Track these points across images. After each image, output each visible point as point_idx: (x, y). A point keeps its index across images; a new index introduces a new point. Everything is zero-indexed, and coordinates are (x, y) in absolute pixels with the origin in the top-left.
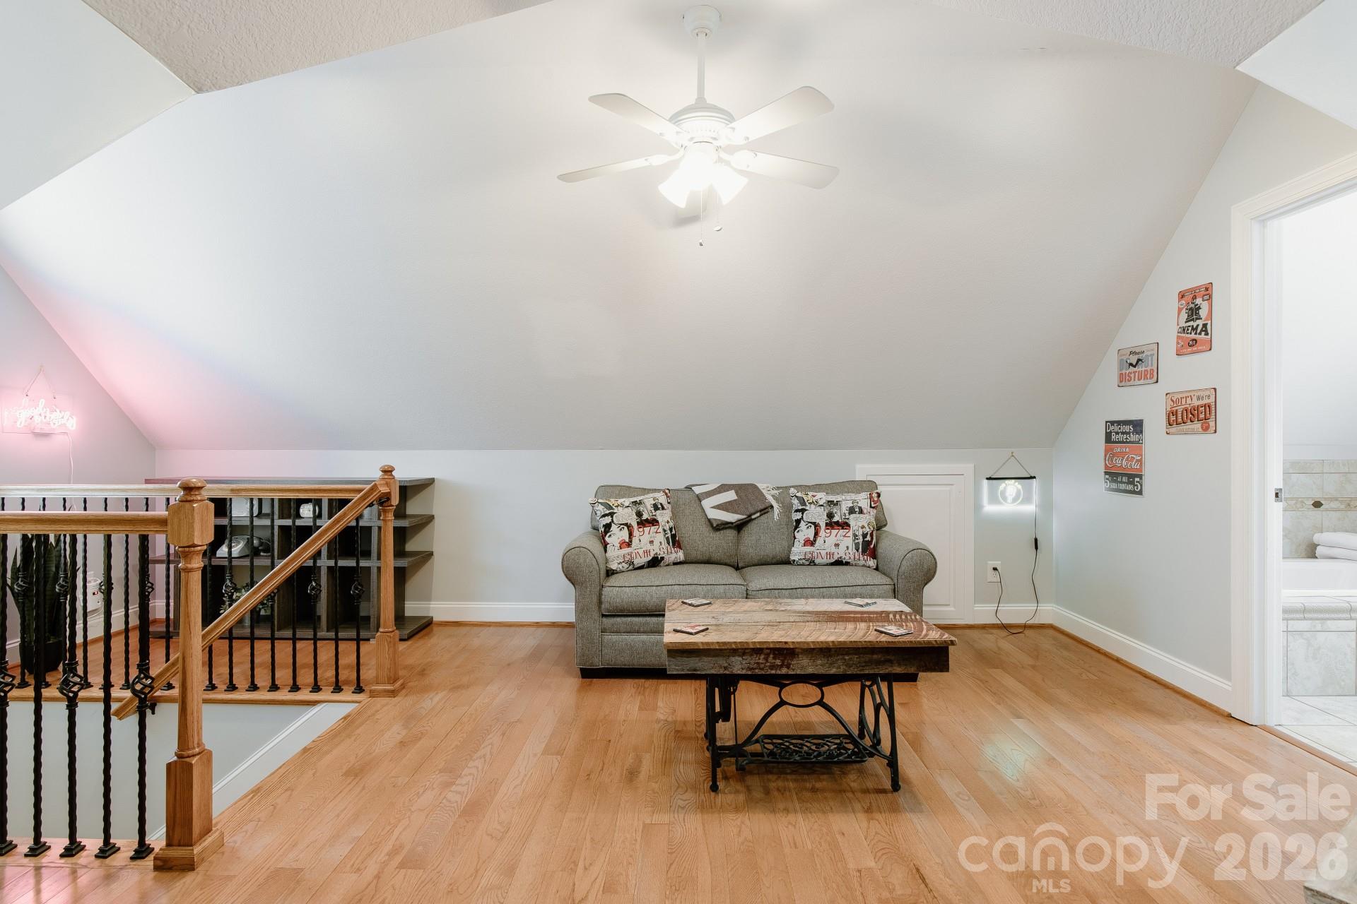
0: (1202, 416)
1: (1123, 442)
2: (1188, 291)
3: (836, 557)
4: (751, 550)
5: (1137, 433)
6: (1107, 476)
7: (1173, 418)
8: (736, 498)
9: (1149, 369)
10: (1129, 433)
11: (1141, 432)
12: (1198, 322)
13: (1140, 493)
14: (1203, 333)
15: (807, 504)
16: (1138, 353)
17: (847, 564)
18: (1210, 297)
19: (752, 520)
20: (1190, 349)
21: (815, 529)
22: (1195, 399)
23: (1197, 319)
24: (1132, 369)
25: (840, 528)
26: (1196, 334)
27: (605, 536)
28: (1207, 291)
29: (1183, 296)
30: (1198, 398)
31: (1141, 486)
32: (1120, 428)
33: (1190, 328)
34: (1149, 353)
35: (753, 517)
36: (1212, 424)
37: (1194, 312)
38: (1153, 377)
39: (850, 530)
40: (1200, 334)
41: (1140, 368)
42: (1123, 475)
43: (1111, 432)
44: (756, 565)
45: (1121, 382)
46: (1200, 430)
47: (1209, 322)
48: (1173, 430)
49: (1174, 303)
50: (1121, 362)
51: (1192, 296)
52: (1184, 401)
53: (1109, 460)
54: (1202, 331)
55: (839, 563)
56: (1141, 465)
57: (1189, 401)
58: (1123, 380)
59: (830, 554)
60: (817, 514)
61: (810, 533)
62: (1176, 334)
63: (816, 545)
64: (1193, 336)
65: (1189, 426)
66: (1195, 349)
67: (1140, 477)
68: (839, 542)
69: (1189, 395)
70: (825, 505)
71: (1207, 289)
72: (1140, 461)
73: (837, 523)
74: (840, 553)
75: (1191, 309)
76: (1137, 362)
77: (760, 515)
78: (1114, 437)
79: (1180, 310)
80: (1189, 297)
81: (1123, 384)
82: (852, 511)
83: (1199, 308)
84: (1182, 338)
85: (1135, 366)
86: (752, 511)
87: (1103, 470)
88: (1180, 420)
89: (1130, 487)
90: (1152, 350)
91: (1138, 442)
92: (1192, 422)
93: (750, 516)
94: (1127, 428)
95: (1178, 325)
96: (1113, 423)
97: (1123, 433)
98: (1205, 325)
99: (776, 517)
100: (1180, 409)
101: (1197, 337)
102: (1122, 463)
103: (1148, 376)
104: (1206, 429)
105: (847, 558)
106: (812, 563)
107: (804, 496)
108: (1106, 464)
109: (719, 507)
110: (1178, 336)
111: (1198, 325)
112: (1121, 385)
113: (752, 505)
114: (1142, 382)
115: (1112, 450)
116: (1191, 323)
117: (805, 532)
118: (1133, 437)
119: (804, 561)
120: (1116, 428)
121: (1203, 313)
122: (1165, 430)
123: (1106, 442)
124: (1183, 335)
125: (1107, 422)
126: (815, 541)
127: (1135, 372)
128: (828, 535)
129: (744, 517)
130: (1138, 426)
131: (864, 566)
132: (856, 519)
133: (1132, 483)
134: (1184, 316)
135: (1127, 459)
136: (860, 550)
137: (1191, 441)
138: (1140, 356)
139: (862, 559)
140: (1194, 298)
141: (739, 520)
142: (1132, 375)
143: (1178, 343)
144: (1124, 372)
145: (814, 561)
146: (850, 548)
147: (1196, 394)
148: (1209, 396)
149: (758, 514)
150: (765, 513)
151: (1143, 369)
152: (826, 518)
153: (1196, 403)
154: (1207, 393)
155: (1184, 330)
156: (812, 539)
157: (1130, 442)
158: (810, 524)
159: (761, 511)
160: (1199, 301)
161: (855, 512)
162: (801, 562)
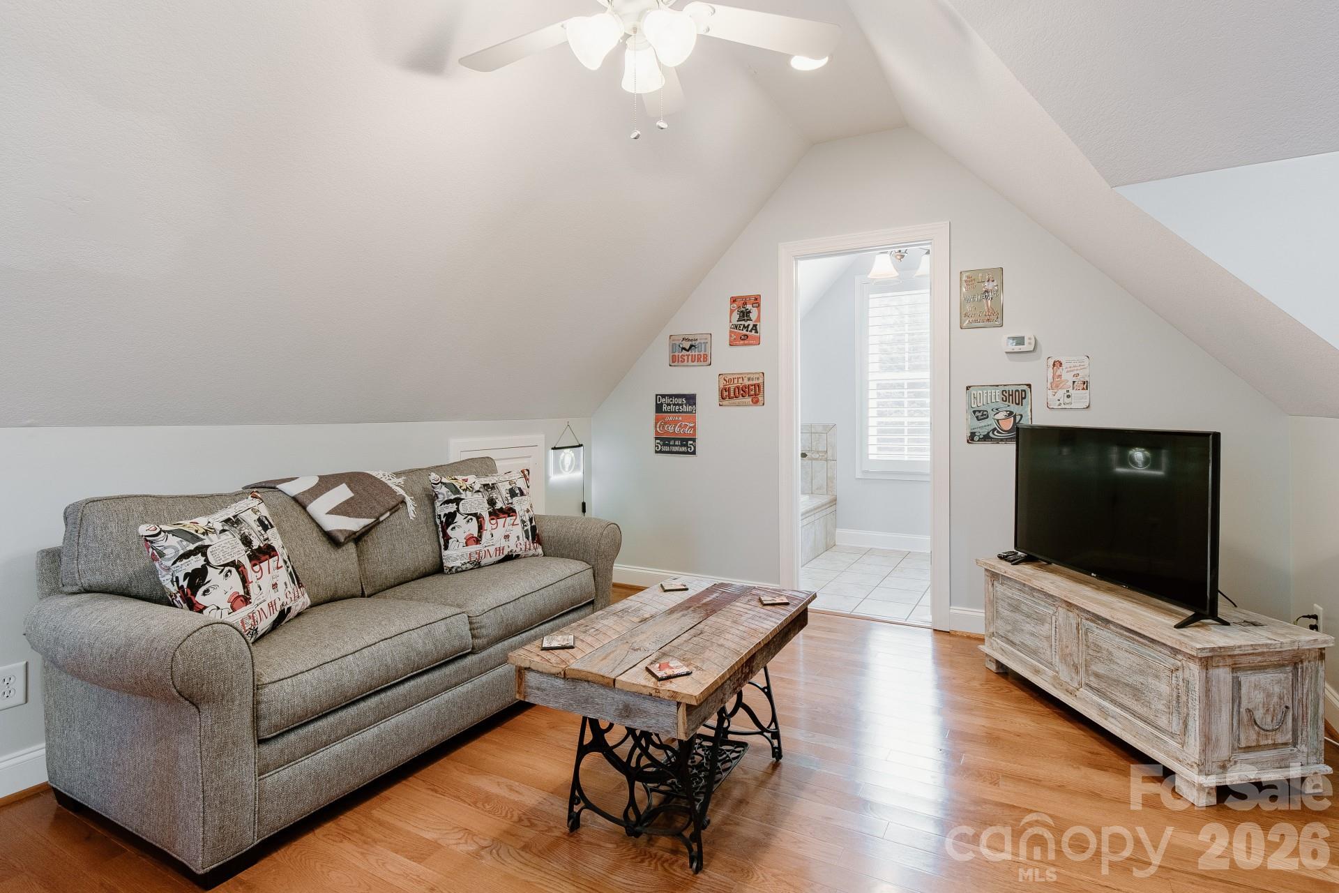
0: (753, 393)
1: (675, 412)
2: (742, 298)
3: (506, 553)
4: (384, 567)
5: (690, 405)
6: (658, 441)
7: (726, 394)
8: (351, 494)
9: (702, 353)
10: (682, 405)
11: (695, 404)
12: (749, 322)
13: (694, 453)
14: (754, 331)
15: (461, 491)
16: (692, 340)
17: (518, 556)
18: (759, 305)
19: (379, 523)
20: (742, 342)
21: (478, 522)
22: (746, 380)
23: (747, 320)
24: (684, 352)
25: (507, 515)
26: (747, 331)
27: (194, 594)
28: (756, 301)
29: (734, 301)
30: (749, 379)
31: (695, 447)
32: (671, 401)
33: (742, 326)
34: (702, 341)
35: (381, 519)
36: (761, 399)
37: (745, 315)
38: (705, 359)
39: (516, 516)
40: (751, 331)
41: (693, 353)
42: (675, 439)
43: (662, 404)
44: (395, 586)
45: (673, 362)
46: (751, 403)
47: (758, 324)
48: (725, 403)
49: (727, 306)
50: (673, 347)
51: (743, 302)
52: (736, 381)
53: (660, 427)
54: (752, 329)
55: (509, 558)
56: (695, 430)
57: (740, 381)
58: (674, 360)
59: (500, 550)
60: (475, 503)
61: (473, 528)
62: (728, 329)
63: (482, 542)
64: (744, 332)
65: (741, 400)
66: (746, 342)
67: (694, 440)
68: (508, 533)
69: (741, 376)
70: (481, 490)
71: (756, 299)
72: (694, 427)
73: (501, 510)
74: (512, 546)
75: (742, 312)
76: (690, 348)
77: (391, 515)
78: (664, 408)
79: (732, 312)
80: (740, 303)
81: (676, 364)
82: (512, 493)
83: (750, 312)
84: (735, 333)
85: (688, 351)
86: (382, 510)
87: (653, 435)
88: (732, 395)
89: (684, 449)
90: (706, 339)
91: (691, 412)
92: (743, 396)
93: (378, 519)
94: (679, 401)
95: (730, 322)
96: (663, 396)
97: (674, 405)
98: (755, 326)
99: (412, 515)
100: (732, 387)
101: (748, 333)
102: (672, 430)
103: (702, 359)
104: (756, 402)
105: (518, 550)
106: (478, 565)
107: (453, 482)
108: (656, 431)
109: (337, 511)
110: (730, 331)
111: (749, 325)
112: (673, 364)
113: (379, 503)
114: (695, 363)
115: (664, 419)
116: (743, 323)
117: (463, 529)
118: (685, 408)
119: (468, 565)
120: (667, 400)
121: (753, 316)
122: (717, 402)
123: (657, 412)
124: (735, 330)
125: (657, 395)
126: (480, 537)
127: (688, 356)
128: (494, 526)
129: (373, 520)
130: (691, 399)
131: (533, 555)
132: (520, 503)
133: (686, 445)
134: (736, 316)
135: (680, 426)
136: (530, 538)
137: (742, 412)
138: (693, 343)
139: (532, 548)
140: (745, 304)
141: (365, 527)
142: (686, 358)
143: (731, 336)
144: (677, 354)
145: (479, 563)
146: (521, 539)
147: (749, 376)
148: (758, 378)
149: (388, 514)
150: (396, 511)
151: (697, 353)
152: (487, 506)
153: (747, 382)
154: (757, 376)
155: (736, 327)
156: (476, 535)
157: (685, 412)
158: (470, 517)
159: (390, 510)
160: (749, 307)
161: (516, 495)
162: (464, 567)
